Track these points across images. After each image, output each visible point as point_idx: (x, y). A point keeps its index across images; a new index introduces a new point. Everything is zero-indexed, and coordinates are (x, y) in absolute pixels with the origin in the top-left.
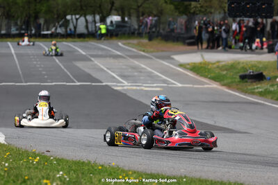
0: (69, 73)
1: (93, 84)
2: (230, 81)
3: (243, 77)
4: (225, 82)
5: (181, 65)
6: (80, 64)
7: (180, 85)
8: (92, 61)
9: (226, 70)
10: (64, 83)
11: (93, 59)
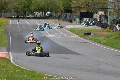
2: (81, 35)
3: (85, 34)
4: (80, 35)
5: (67, 29)
7: (66, 36)
9: (80, 31)
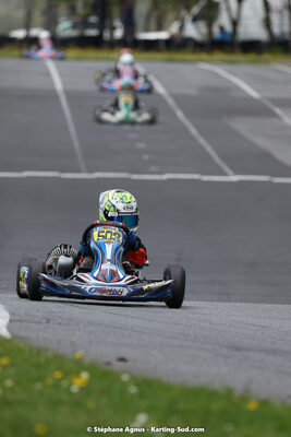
0: (209, 149)
1: (277, 180)
6: (241, 125)
8: (274, 115)
10: (196, 176)
11: (278, 111)
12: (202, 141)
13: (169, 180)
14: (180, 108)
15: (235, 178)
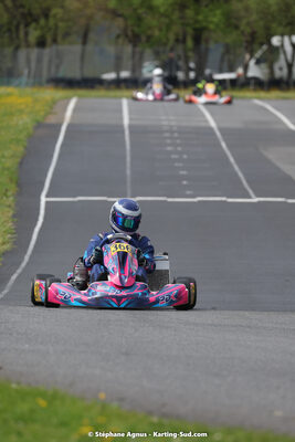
0: (241, 175)
12: (236, 168)
13: (199, 202)
14: (225, 140)
15: (256, 200)
